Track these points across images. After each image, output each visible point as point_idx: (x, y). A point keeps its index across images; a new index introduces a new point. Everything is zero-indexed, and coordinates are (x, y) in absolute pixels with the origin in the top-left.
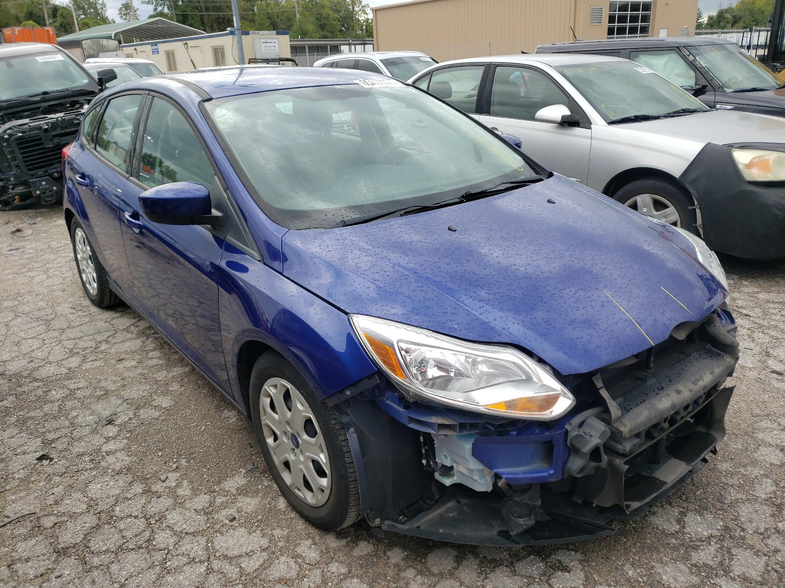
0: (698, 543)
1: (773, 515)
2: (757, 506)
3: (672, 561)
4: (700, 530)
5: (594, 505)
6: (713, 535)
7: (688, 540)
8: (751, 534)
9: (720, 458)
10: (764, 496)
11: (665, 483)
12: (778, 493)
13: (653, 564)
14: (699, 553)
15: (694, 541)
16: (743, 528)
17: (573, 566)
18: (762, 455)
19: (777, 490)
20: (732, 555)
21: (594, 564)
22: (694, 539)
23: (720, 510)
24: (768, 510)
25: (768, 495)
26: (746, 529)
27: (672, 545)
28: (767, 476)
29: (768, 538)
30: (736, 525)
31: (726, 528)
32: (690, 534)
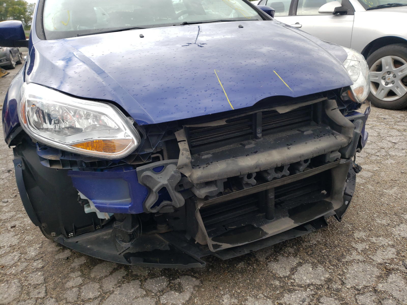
0: (296, 288)
1: (379, 277)
2: (368, 267)
3: (265, 298)
4: (305, 278)
5: (196, 243)
6: (313, 283)
7: (289, 284)
8: (348, 288)
9: (360, 229)
10: (379, 261)
11: (266, 234)
12: (395, 260)
13: (248, 297)
14: (291, 296)
15: (295, 286)
16: (343, 282)
17: (187, 289)
18: (400, 230)
19: (396, 258)
20: (319, 302)
21: (203, 290)
22: (295, 284)
23: (333, 265)
24: (377, 272)
25: (385, 261)
26: (345, 284)
27: (273, 286)
28: (393, 246)
29: (362, 294)
30: (340, 279)
31: (329, 281)
32: (294, 280)
